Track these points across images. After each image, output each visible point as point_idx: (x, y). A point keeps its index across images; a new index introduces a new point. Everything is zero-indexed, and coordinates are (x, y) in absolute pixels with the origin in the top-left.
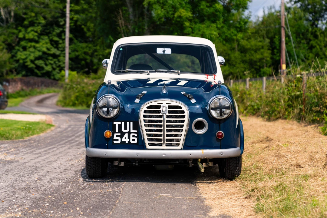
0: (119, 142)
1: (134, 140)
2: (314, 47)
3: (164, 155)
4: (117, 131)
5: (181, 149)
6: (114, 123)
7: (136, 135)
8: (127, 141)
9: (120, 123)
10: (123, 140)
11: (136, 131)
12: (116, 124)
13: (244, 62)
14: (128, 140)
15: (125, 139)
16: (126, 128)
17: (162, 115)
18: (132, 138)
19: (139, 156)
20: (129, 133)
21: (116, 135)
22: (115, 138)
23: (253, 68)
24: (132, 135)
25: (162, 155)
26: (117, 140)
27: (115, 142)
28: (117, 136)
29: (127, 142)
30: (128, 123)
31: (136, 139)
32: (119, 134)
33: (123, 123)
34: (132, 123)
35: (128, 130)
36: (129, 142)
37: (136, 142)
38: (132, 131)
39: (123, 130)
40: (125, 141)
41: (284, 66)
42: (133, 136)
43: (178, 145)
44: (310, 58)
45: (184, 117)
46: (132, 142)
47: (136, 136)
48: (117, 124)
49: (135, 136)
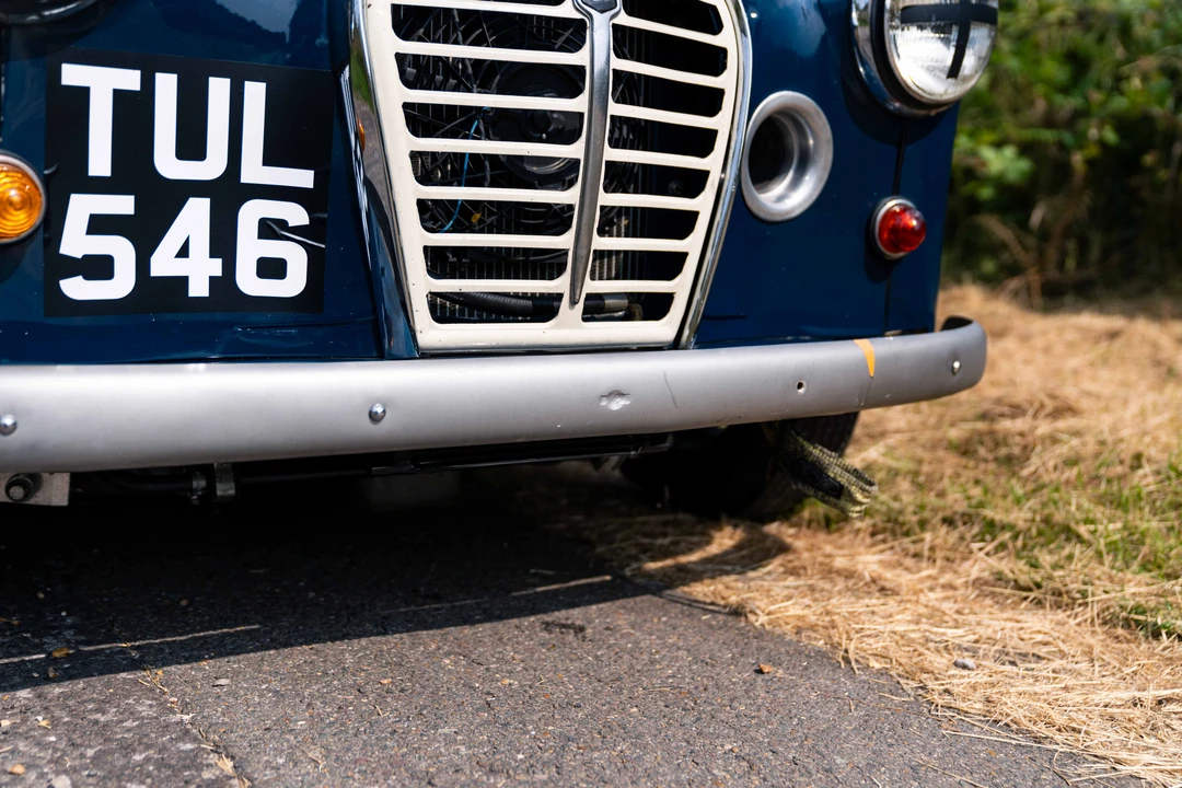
0: (121, 284)
1: (272, 268)
3: (617, 405)
4: (100, 162)
5: (676, 345)
6: (72, 74)
7: (296, 215)
8: (200, 274)
9: (130, 80)
10: (163, 263)
11: (304, 178)
12: (83, 93)
14: (216, 267)
15: (184, 252)
16: (191, 144)
17: (578, 16)
18: (250, 248)
19: (391, 429)
20: (228, 194)
21: (81, 207)
22: (76, 241)
24: (251, 214)
25: (604, 403)
26: (100, 267)
27: (76, 288)
28: (99, 225)
29: (199, 289)
30: (219, 89)
31: (295, 257)
32: (124, 205)
33: (167, 86)
34: (255, 93)
35: (212, 167)
36: (224, 284)
37: (293, 284)
38: (254, 170)
39: (168, 163)
40: (184, 281)
42: (269, 229)
43: (655, 307)
45: (714, 60)
46: (250, 283)
47: (298, 230)
48: (101, 83)
49: (282, 224)
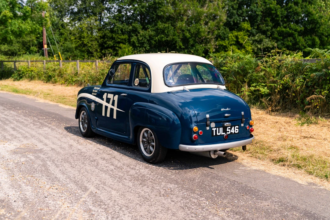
2: (63, 34)
13: (18, 42)
23: (25, 46)
41: (46, 46)
44: (61, 41)
